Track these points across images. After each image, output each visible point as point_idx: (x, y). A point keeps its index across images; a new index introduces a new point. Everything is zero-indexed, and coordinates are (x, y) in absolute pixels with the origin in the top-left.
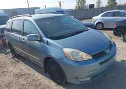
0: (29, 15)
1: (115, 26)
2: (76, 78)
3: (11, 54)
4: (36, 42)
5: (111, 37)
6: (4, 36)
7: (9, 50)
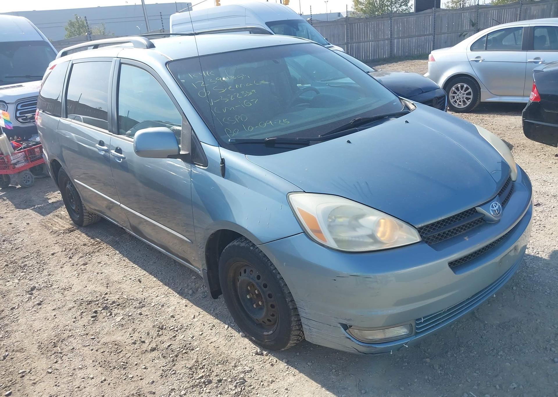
0: (143, 40)
1: (533, 96)
2: (346, 327)
3: (63, 212)
4: (170, 161)
5: (510, 147)
6: (34, 131)
7: (56, 196)
